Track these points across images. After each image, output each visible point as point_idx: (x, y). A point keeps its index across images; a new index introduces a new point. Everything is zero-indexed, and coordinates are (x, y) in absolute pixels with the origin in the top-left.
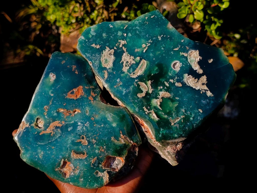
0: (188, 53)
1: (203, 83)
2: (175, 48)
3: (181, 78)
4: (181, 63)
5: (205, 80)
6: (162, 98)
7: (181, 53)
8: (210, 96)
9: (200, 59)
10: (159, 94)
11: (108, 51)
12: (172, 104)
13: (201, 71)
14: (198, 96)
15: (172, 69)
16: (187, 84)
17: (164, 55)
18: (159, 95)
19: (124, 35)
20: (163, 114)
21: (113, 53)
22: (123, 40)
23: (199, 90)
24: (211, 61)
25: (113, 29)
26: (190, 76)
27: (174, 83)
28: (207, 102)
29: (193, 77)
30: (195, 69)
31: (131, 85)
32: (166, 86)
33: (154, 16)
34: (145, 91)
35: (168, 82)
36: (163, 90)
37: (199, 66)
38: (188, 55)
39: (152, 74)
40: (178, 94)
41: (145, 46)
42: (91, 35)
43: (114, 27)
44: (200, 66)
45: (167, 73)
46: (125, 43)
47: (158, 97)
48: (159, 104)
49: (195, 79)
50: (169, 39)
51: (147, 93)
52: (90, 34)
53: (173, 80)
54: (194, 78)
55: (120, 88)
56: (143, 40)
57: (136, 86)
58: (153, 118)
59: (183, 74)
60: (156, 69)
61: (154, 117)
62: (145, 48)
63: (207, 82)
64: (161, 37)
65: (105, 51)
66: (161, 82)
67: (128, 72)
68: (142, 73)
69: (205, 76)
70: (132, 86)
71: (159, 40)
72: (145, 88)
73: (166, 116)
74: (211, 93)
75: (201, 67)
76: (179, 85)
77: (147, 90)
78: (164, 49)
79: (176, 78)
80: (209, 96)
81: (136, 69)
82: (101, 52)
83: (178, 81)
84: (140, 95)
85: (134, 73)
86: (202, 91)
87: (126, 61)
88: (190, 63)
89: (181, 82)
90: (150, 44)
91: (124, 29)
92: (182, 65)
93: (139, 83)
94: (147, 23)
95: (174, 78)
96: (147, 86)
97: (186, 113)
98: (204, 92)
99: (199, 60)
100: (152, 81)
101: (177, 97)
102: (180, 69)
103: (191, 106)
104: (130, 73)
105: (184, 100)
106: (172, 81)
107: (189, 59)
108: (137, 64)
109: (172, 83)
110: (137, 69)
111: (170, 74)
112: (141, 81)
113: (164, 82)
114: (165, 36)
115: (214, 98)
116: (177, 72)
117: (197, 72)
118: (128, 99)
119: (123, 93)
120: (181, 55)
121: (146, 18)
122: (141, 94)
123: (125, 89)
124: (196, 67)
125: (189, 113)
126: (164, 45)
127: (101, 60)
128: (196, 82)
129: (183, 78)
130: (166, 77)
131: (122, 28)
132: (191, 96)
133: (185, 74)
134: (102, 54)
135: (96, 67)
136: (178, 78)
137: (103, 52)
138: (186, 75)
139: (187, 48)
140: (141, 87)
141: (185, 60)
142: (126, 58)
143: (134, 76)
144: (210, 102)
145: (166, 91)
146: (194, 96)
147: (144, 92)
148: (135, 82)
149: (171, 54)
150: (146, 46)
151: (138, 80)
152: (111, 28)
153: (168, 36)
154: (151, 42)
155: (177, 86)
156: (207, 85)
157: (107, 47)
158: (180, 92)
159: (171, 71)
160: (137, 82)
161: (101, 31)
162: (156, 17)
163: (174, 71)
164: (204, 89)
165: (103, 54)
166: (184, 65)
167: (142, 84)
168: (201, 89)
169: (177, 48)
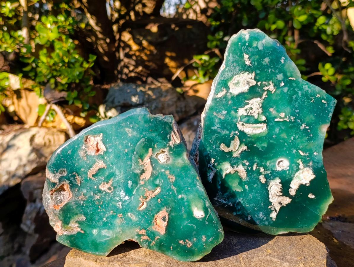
0: (305, 168)
1: (281, 203)
2: (301, 151)
3: (272, 178)
4: (288, 168)
5: (287, 203)
6: (236, 171)
7: (300, 160)
8: (271, 218)
9: (306, 184)
10: (238, 165)
11: (251, 78)
12: (237, 185)
13: (293, 192)
14: (263, 205)
15: (275, 162)
16: (269, 187)
17: (286, 144)
18: (237, 167)
19: (281, 83)
20: (220, 183)
21: (251, 85)
22: (275, 86)
23: (271, 203)
24: (311, 196)
25: (281, 65)
26: (281, 185)
27: (261, 174)
28: (263, 218)
29: (281, 188)
30: (291, 186)
31: (228, 130)
32: (252, 168)
33: (326, 102)
34: (231, 148)
35: (258, 168)
36: (246, 166)
37: (298, 187)
38: (303, 169)
39: (255, 145)
40: (252, 185)
41: (282, 116)
42: (257, 44)
43: (283, 65)
44: (298, 189)
45: (267, 159)
46: (272, 91)
47: (234, 166)
48: (228, 172)
49: (280, 192)
50: (308, 137)
51: (230, 153)
52: (256, 42)
53: (265, 170)
54: (281, 190)
55: (217, 120)
56: (288, 109)
57: (231, 136)
58: (208, 175)
59: (278, 177)
60: (264, 146)
61: (210, 175)
62: (281, 118)
63: (285, 206)
64: (305, 128)
65: (248, 74)
66: (253, 159)
67: (240, 117)
68: (249, 134)
69: (290, 200)
70: (228, 132)
71: (300, 127)
72: (235, 147)
73: (219, 187)
74: (275, 217)
75: (298, 191)
76: (263, 179)
77: (234, 151)
78: (293, 140)
79: (269, 172)
80: (270, 216)
81: (249, 124)
82: (244, 71)
83: (266, 177)
84: (223, 147)
85: (243, 125)
86: (271, 207)
87: (252, 106)
88: (295, 177)
89: (268, 180)
90: (288, 121)
91: (290, 78)
92: (287, 170)
93: (236, 137)
94: (312, 101)
95: (267, 171)
96: (239, 148)
97: (237, 205)
98: (272, 209)
99: (304, 184)
100: (247, 149)
101: (248, 185)
102: (281, 170)
103: (248, 206)
104: (241, 121)
105: (250, 195)
106: (262, 170)
107: (299, 173)
108: (257, 122)
109: (260, 171)
110: (251, 124)
111: (268, 164)
112: (239, 138)
113: (255, 162)
114: (309, 131)
115: (272, 222)
116: (276, 170)
117: (290, 189)
118: (211, 137)
119: (214, 126)
120: (298, 162)
121: (318, 96)
122: (226, 146)
123: (219, 126)
124: (294, 186)
125: (239, 208)
126: (297, 136)
127: (235, 77)
128: (278, 194)
129: (273, 179)
130: (262, 162)
131: (289, 74)
132: (259, 199)
133: (279, 178)
134: (243, 73)
135: (223, 77)
136: (270, 174)
137: (245, 72)
138: (278, 180)
139: (311, 164)
140: (233, 142)
141: (295, 169)
142: (255, 104)
143: (240, 127)
144: (264, 221)
145: (247, 171)
146: (260, 202)
147: (229, 149)
148: (234, 132)
149: (292, 151)
150: (284, 117)
151: (239, 134)
152: (281, 62)
153: (311, 135)
154: (291, 120)
155: (260, 178)
156: (282, 208)
157: (254, 73)
158: (255, 186)
159: (272, 162)
160: (236, 134)
161: (270, 53)
162: (326, 105)
163: (274, 166)
164: (275, 207)
165: (243, 75)
166: (288, 172)
167: (237, 141)
168: (273, 205)
169: (303, 153)
